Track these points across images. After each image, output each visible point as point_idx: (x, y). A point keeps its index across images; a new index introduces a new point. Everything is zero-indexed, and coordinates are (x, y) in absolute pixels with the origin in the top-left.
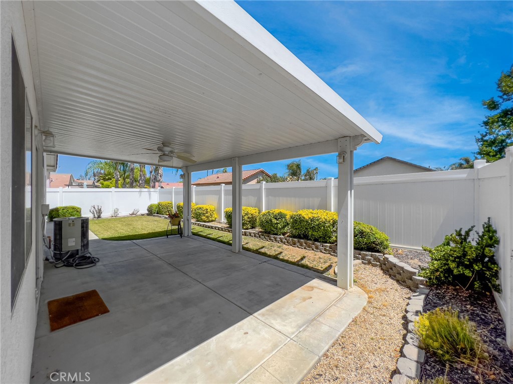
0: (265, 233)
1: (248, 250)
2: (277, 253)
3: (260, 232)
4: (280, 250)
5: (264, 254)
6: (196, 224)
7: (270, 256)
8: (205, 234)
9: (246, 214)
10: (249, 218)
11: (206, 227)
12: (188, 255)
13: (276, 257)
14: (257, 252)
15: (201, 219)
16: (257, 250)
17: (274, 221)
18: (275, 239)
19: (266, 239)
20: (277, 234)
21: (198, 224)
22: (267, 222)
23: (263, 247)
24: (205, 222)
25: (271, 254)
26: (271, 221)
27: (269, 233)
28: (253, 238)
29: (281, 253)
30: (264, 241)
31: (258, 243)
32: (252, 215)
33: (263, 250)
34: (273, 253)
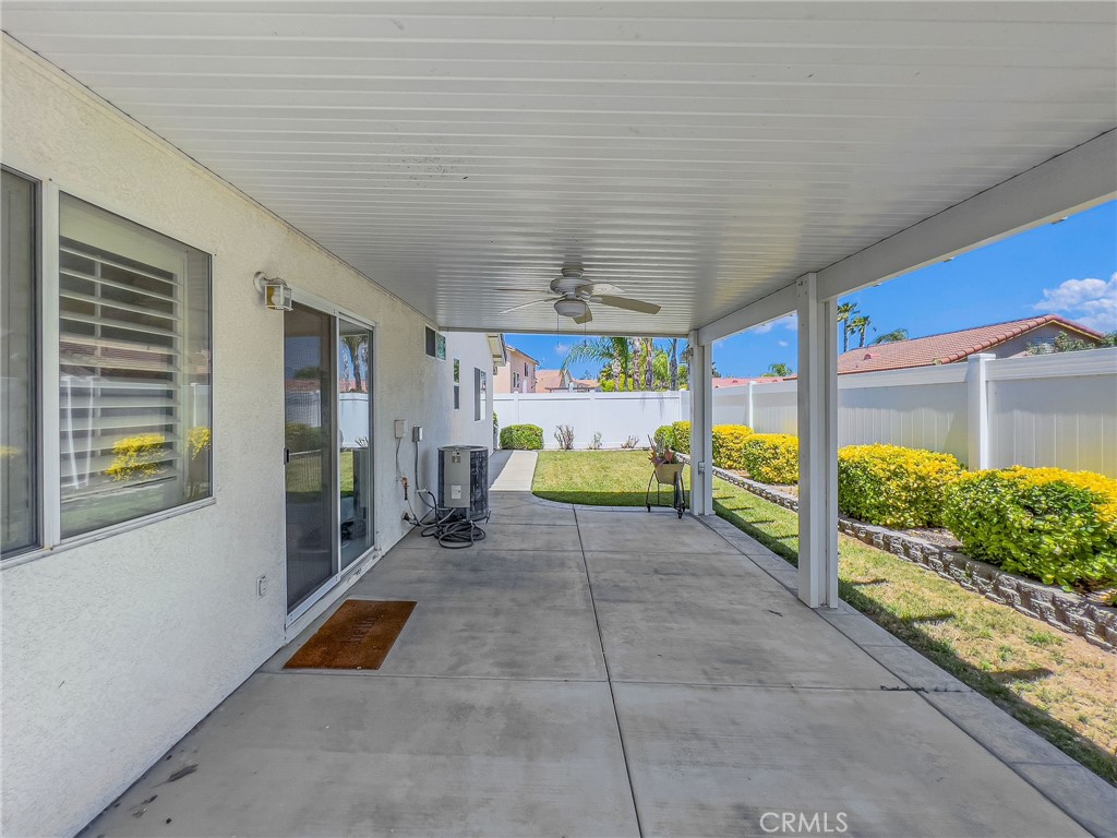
0: (977, 558)
1: (869, 609)
2: (1010, 666)
3: (954, 549)
4: (1036, 657)
5: (939, 654)
6: (743, 484)
7: (961, 670)
8: (749, 519)
9: (895, 474)
10: (906, 488)
11: (767, 498)
12: (656, 572)
13: (993, 688)
14: (905, 631)
15: (760, 474)
16: (908, 621)
17: (1019, 518)
18: (1027, 597)
19: (974, 583)
20: (1037, 579)
21: (750, 486)
22: (980, 515)
23: (945, 617)
24: (770, 482)
25: (975, 662)
26: (1003, 518)
27: (997, 563)
28: (916, 569)
29: (1040, 673)
30: (962, 592)
31: (927, 594)
32: (922, 478)
33: (934, 632)
34: (986, 658)
